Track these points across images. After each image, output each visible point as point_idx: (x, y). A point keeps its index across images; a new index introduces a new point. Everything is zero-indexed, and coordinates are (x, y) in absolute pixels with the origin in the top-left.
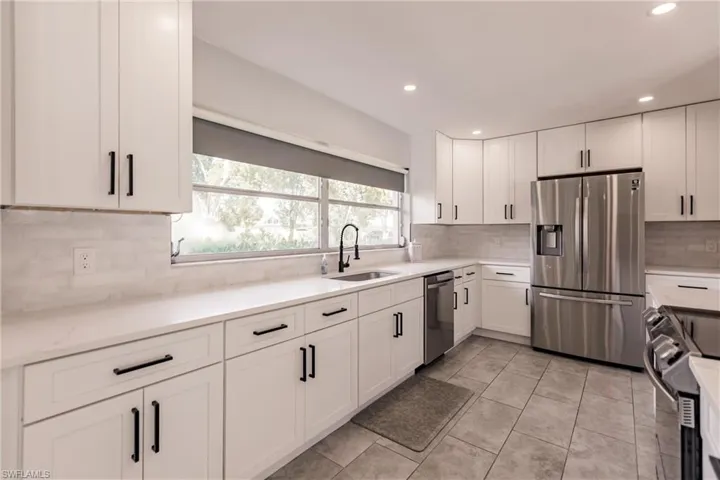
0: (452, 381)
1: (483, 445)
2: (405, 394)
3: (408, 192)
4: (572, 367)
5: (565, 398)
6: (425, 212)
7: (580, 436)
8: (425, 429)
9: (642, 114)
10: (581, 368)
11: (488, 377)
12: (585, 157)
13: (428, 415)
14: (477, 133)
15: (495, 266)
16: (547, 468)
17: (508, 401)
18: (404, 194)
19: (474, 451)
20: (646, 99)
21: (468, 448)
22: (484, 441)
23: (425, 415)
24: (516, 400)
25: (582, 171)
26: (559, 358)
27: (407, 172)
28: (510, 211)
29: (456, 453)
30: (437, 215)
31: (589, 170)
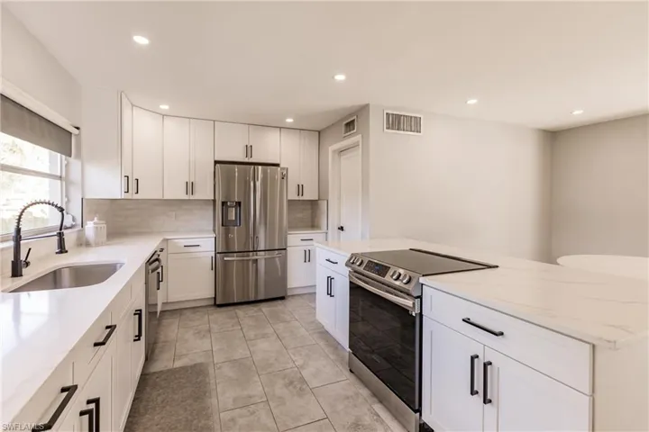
0: (178, 364)
1: (252, 401)
2: (144, 403)
3: (79, 156)
4: (251, 310)
5: (266, 334)
6: (105, 183)
7: (294, 355)
8: (200, 422)
9: (280, 128)
10: (255, 309)
11: (205, 344)
12: (249, 150)
13: (189, 408)
14: (164, 107)
15: (181, 240)
16: (299, 386)
17: (237, 356)
18: (72, 160)
19: (251, 410)
20: (290, 120)
21: (244, 411)
22: (250, 397)
23: (186, 410)
24: (241, 352)
25: (246, 160)
26: (240, 307)
27: (76, 131)
28: (190, 187)
29: (241, 421)
30: (124, 189)
31: (251, 160)
